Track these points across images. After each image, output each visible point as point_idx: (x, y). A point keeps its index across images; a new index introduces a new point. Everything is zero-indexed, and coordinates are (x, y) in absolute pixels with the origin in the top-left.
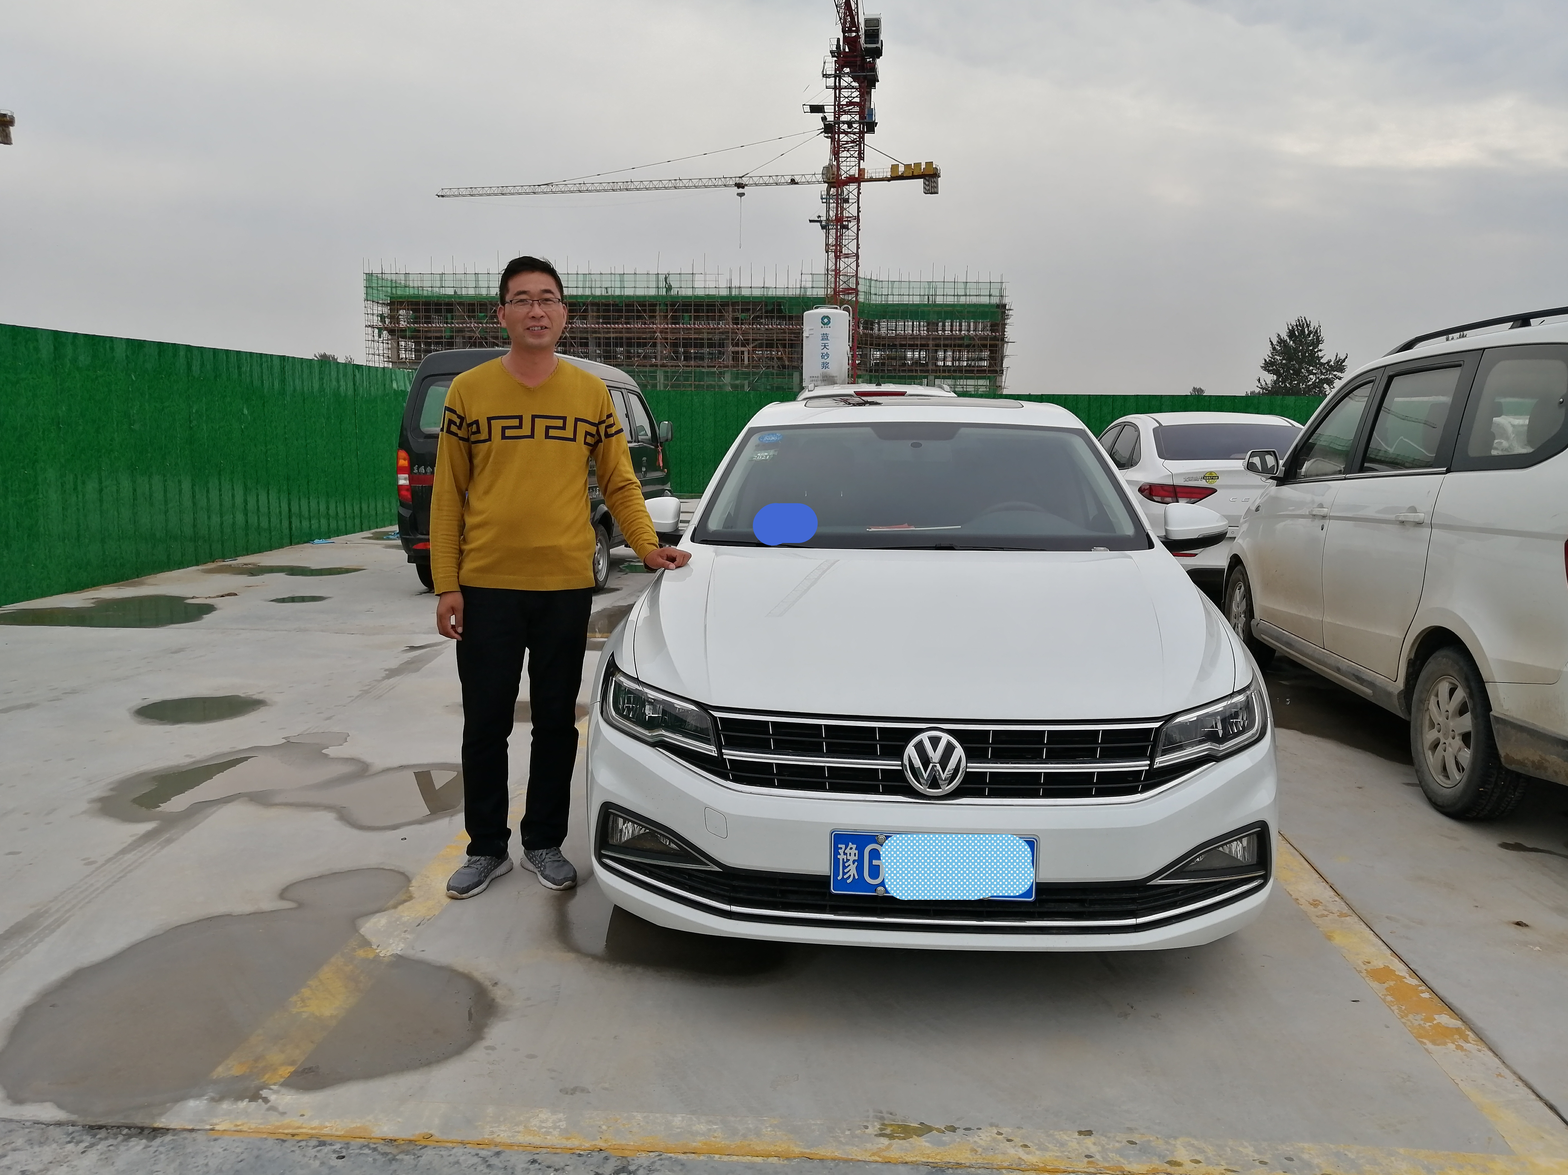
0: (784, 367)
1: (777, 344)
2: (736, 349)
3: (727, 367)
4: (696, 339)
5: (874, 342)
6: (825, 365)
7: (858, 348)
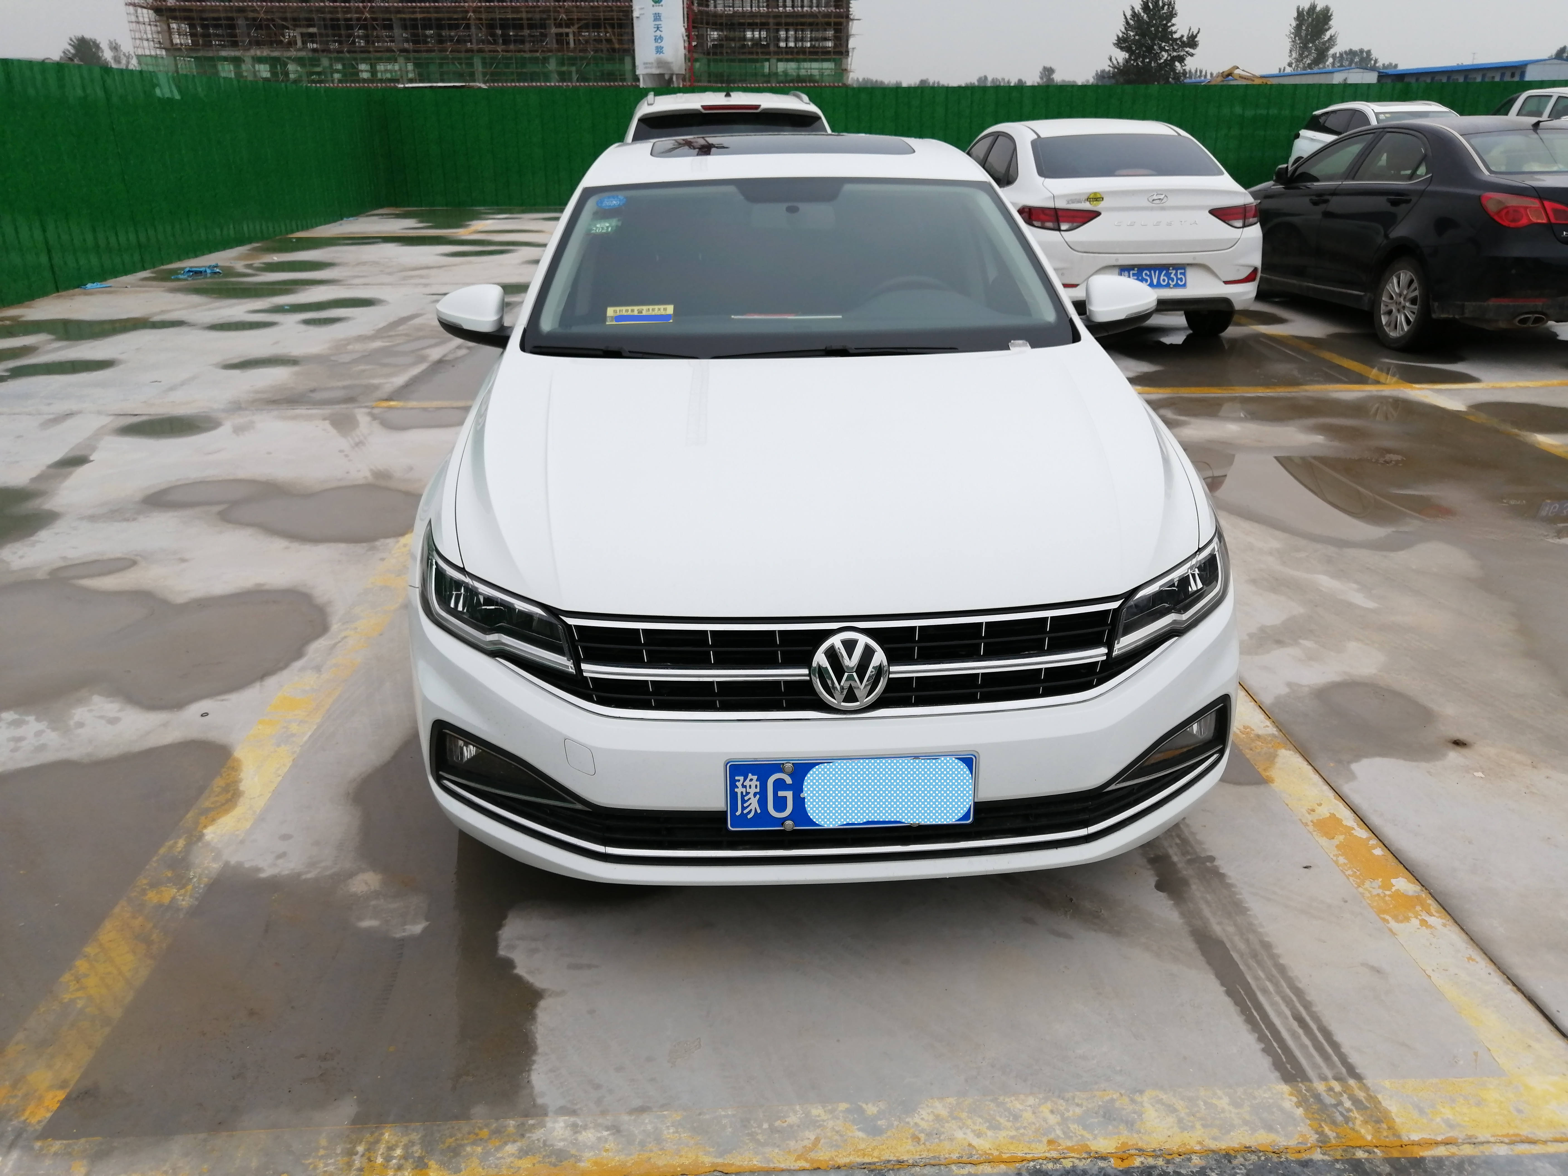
0: (614, 50)
1: (605, 24)
2: (560, 30)
3: (551, 51)
4: (514, 19)
5: (711, 21)
6: (659, 50)
7: (694, 27)
